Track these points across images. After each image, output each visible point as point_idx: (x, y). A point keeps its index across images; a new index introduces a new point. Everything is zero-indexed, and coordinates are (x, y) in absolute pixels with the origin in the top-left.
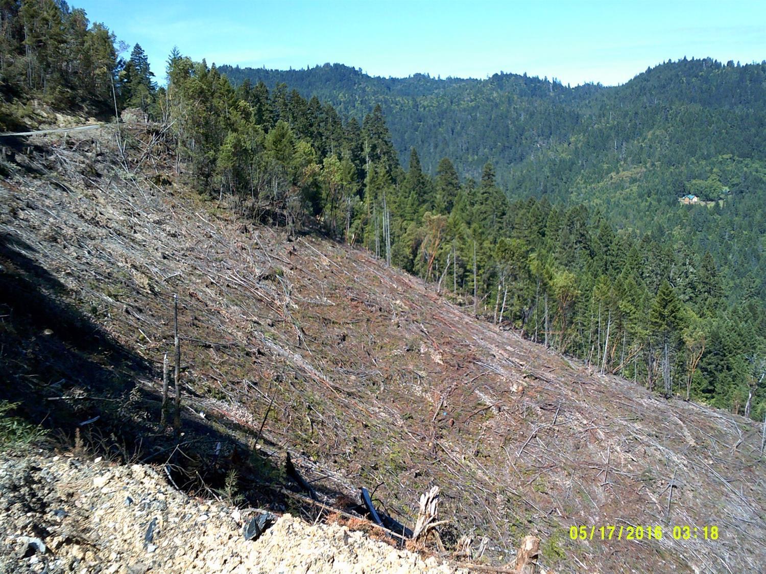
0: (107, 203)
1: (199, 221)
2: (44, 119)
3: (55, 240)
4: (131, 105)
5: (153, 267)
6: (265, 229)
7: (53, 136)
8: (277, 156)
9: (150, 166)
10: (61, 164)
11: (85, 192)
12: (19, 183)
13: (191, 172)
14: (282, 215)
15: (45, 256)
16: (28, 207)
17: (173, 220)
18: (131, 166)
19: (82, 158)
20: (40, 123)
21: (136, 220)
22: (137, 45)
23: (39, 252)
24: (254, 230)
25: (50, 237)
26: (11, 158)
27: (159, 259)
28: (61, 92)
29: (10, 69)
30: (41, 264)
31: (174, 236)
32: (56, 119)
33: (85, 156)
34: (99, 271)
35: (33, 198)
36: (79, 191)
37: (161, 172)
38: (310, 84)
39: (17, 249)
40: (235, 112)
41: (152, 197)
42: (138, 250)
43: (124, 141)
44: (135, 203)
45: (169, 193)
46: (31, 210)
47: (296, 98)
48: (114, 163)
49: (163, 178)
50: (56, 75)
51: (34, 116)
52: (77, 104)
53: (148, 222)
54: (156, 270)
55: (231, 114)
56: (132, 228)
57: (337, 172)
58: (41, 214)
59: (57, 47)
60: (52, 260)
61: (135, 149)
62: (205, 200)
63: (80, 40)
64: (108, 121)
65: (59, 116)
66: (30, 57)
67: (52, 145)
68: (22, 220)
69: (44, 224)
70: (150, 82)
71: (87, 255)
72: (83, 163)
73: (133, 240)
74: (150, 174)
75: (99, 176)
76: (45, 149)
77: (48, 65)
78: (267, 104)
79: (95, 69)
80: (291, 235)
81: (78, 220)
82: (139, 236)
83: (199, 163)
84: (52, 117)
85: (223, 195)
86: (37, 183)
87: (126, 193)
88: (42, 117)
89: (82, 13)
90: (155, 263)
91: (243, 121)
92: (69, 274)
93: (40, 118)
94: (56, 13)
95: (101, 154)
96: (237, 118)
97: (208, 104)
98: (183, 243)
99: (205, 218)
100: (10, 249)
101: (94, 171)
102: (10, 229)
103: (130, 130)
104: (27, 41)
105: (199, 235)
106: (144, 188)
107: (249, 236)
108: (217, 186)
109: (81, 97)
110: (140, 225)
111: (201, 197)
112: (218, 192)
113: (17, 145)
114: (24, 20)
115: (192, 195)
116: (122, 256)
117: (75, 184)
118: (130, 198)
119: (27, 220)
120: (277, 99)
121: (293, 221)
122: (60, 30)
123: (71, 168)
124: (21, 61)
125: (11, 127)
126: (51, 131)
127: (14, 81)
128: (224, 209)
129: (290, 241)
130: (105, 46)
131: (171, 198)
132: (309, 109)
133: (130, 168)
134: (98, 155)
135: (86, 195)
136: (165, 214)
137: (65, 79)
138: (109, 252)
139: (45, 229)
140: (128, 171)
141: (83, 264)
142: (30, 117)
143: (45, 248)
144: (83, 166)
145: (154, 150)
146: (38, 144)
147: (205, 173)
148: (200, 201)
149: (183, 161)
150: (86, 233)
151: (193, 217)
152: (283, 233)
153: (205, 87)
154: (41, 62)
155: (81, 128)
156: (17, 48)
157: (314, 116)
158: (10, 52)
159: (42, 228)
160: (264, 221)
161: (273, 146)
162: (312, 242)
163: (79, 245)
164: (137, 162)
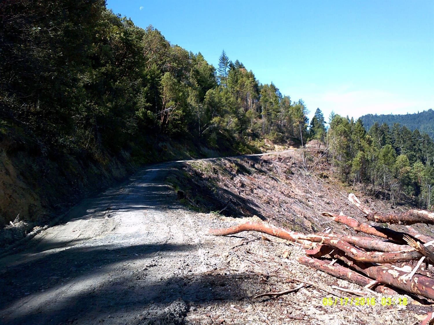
0: (296, 187)
1: (342, 197)
2: (269, 148)
3: (269, 203)
4: (314, 138)
5: (316, 218)
6: (379, 202)
7: (273, 156)
8: (385, 163)
9: (318, 169)
10: (275, 168)
11: (286, 181)
12: (255, 177)
13: (339, 172)
14: (388, 194)
15: (264, 210)
16: (258, 188)
17: (328, 196)
18: (308, 169)
19: (285, 166)
20: (267, 149)
21: (309, 195)
22: (318, 108)
23: (261, 208)
24: (372, 202)
25: (267, 202)
26: (253, 166)
27: (320, 215)
28: (277, 135)
29: (255, 125)
30: (261, 213)
31: (328, 203)
32: (274, 148)
33: (287, 165)
34: (288, 218)
35: (261, 184)
36: (283, 181)
37: (323, 172)
38: (419, 121)
39: (252, 206)
40: (363, 141)
41: (318, 184)
42: (309, 210)
43: (306, 157)
44: (309, 187)
45: (327, 182)
46: (259, 189)
47: (405, 131)
48: (300, 168)
49: (324, 175)
50: (275, 127)
51: (264, 147)
52: (284, 140)
53: (315, 197)
54: (317, 220)
55: (361, 142)
56: (307, 199)
57: (422, 171)
58: (264, 191)
59: (276, 115)
60: (267, 212)
61: (311, 161)
62: (346, 186)
63: (287, 110)
64: (298, 147)
65: (276, 146)
66: (264, 120)
67: (272, 160)
68: (255, 194)
69: (264, 196)
70: (324, 126)
71: (283, 211)
72: (286, 168)
73: (307, 205)
74: (318, 173)
75: (293, 174)
76: (268, 162)
77: (272, 123)
78: (388, 134)
79: (293, 123)
80: (393, 205)
81: (281, 194)
82: (310, 203)
83: (343, 167)
84: (273, 146)
85: (355, 183)
86: (264, 177)
87: (305, 182)
88: (268, 147)
89: (288, 98)
90: (317, 217)
91: (367, 146)
92: (274, 219)
93: (267, 147)
94: (276, 99)
95: (294, 164)
96: (364, 144)
97: (348, 138)
98: (333, 207)
99: (345, 195)
100: (249, 206)
101: (290, 172)
102: (250, 197)
103: (309, 152)
104: (263, 113)
105: (341, 203)
106: (314, 179)
107: (369, 205)
108: (352, 179)
109: (286, 137)
110: (311, 198)
111: (343, 185)
112: (353, 182)
113: (256, 160)
114: (262, 104)
115: (339, 183)
116: (300, 211)
117: (281, 178)
118: (307, 185)
119: (257, 194)
120: (394, 132)
121: (394, 197)
122: (278, 106)
123: (280, 170)
124: (260, 121)
125: (254, 152)
126: (271, 153)
127: (257, 131)
128: (356, 190)
129: (393, 208)
130: (298, 113)
131: (328, 185)
132: (413, 136)
133: (308, 170)
134: (293, 164)
135: (286, 183)
136: (324, 193)
137: (279, 129)
138: (294, 210)
139: (264, 198)
140: (307, 171)
141: (281, 215)
142: (262, 147)
143: (264, 206)
144: (285, 169)
145: (320, 161)
146: (266, 159)
147: (346, 172)
148: (343, 186)
149: (335, 166)
150: (284, 200)
151: (339, 194)
152: (389, 204)
153: (347, 129)
154: (269, 122)
155: (286, 151)
156: (259, 116)
157: (416, 140)
158: (255, 118)
159: (264, 197)
160: (377, 197)
161: (383, 158)
162: (406, 209)
163: (280, 206)
164: (312, 167)
